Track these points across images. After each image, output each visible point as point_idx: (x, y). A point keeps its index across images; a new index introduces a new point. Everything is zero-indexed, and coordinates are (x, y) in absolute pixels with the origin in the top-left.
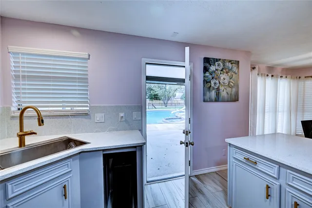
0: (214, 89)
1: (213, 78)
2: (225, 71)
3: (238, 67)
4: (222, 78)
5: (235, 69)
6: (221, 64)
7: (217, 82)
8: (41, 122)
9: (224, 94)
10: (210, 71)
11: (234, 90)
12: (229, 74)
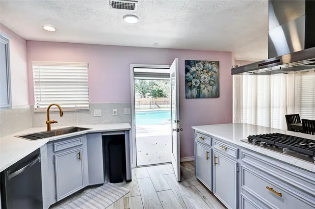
0: (195, 87)
1: (194, 78)
2: (205, 71)
3: (218, 67)
4: (202, 77)
5: (215, 69)
6: (201, 65)
7: (198, 81)
8: (62, 114)
9: (205, 91)
10: (191, 71)
11: (215, 87)
12: (210, 74)
